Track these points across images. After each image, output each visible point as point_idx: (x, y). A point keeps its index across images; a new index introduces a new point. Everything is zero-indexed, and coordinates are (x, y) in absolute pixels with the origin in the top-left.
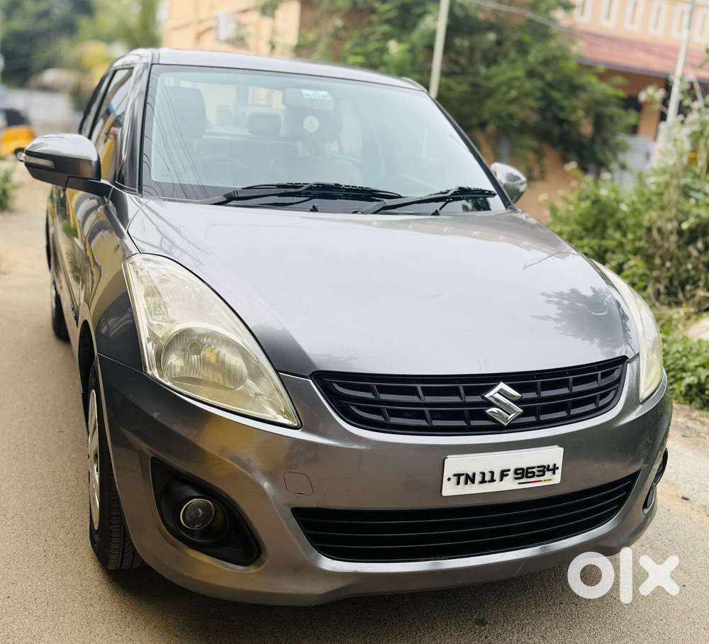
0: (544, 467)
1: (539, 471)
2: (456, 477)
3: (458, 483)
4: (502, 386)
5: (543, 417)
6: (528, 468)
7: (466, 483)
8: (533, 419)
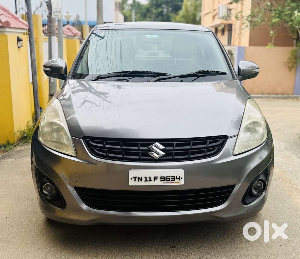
0: (174, 177)
1: (172, 178)
2: (134, 178)
3: (135, 181)
4: (157, 143)
5: (175, 157)
6: (166, 177)
7: (139, 181)
8: (171, 157)
